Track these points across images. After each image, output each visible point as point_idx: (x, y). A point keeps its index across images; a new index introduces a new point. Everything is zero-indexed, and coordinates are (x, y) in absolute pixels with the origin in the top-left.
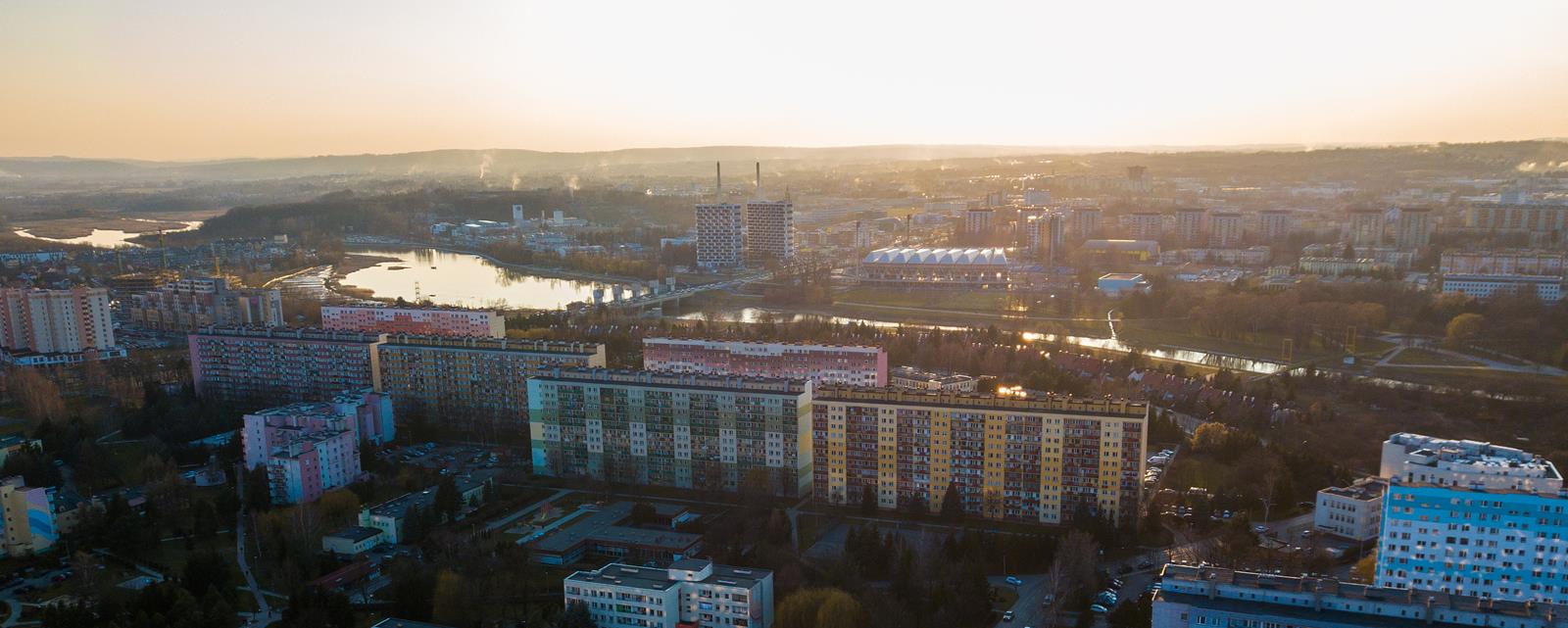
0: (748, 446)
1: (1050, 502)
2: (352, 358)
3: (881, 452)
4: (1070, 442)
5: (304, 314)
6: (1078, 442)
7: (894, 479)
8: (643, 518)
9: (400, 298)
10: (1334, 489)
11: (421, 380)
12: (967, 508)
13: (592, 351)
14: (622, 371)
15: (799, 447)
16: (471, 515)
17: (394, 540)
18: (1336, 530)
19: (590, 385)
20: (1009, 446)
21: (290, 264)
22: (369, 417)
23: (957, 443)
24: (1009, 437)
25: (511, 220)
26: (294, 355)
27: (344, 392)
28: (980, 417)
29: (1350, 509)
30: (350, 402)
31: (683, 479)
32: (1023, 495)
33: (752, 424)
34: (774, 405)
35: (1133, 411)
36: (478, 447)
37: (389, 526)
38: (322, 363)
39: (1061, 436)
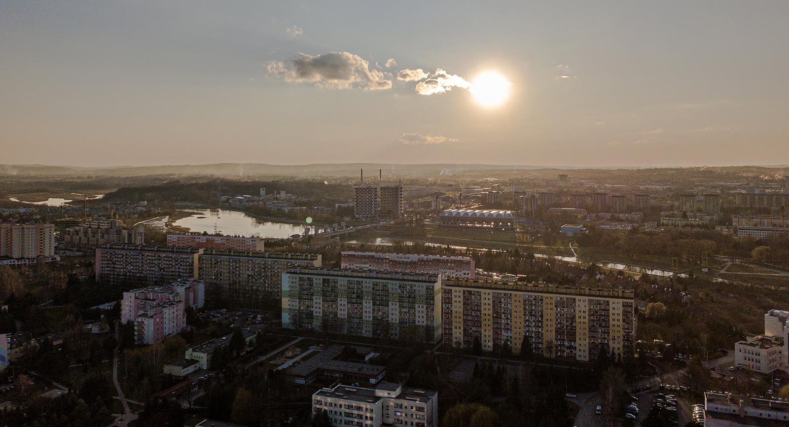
0: (406, 312)
1: (582, 348)
2: (183, 262)
3: (483, 318)
4: (592, 312)
5: (155, 240)
6: (596, 312)
7: (491, 333)
8: (350, 355)
9: (205, 232)
10: (744, 342)
11: (221, 274)
12: (534, 351)
13: (315, 258)
14: (331, 269)
15: (435, 314)
16: (247, 352)
17: (205, 367)
18: (750, 367)
19: (317, 277)
20: (557, 315)
22: (191, 295)
23: (527, 313)
24: (557, 309)
26: (152, 260)
27: (179, 280)
28: (540, 297)
29: (756, 354)
30: (182, 286)
31: (367, 332)
32: (566, 343)
33: (408, 299)
34: (421, 288)
35: (626, 295)
36: (250, 311)
37: (203, 358)
38: (167, 264)
39: (587, 309)
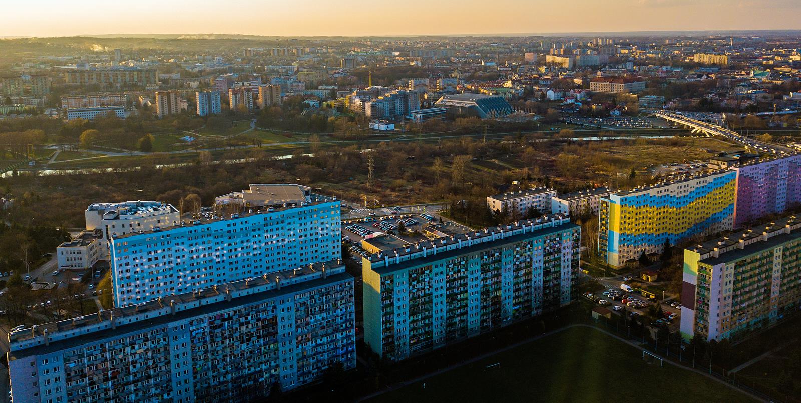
10: (65, 244)
18: (72, 267)
29: (78, 253)
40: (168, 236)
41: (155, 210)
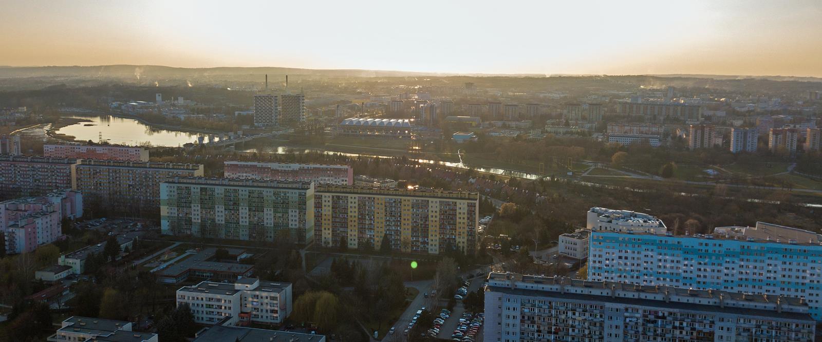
0: (280, 217)
1: (434, 243)
2: (60, 172)
3: (350, 219)
4: (443, 212)
5: (34, 149)
6: (446, 212)
7: (356, 233)
8: (221, 256)
9: (90, 141)
10: (567, 234)
11: (100, 184)
12: (393, 247)
13: (197, 168)
14: (212, 178)
15: (307, 217)
16: (123, 257)
17: (78, 272)
18: (569, 254)
19: (194, 186)
20: (413, 215)
21: (27, 122)
22: (68, 205)
23: (388, 214)
24: (413, 210)
25: (155, 101)
26: (25, 171)
27: (54, 191)
28: (399, 200)
29: (574, 244)
30: (57, 196)
31: (244, 235)
32: (420, 239)
33: (282, 205)
34: (294, 195)
35: (471, 197)
36: (130, 220)
37: (76, 264)
38: (41, 175)
39: (438, 209)
40: (639, 240)
41: (645, 222)
